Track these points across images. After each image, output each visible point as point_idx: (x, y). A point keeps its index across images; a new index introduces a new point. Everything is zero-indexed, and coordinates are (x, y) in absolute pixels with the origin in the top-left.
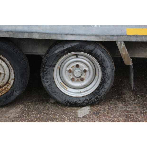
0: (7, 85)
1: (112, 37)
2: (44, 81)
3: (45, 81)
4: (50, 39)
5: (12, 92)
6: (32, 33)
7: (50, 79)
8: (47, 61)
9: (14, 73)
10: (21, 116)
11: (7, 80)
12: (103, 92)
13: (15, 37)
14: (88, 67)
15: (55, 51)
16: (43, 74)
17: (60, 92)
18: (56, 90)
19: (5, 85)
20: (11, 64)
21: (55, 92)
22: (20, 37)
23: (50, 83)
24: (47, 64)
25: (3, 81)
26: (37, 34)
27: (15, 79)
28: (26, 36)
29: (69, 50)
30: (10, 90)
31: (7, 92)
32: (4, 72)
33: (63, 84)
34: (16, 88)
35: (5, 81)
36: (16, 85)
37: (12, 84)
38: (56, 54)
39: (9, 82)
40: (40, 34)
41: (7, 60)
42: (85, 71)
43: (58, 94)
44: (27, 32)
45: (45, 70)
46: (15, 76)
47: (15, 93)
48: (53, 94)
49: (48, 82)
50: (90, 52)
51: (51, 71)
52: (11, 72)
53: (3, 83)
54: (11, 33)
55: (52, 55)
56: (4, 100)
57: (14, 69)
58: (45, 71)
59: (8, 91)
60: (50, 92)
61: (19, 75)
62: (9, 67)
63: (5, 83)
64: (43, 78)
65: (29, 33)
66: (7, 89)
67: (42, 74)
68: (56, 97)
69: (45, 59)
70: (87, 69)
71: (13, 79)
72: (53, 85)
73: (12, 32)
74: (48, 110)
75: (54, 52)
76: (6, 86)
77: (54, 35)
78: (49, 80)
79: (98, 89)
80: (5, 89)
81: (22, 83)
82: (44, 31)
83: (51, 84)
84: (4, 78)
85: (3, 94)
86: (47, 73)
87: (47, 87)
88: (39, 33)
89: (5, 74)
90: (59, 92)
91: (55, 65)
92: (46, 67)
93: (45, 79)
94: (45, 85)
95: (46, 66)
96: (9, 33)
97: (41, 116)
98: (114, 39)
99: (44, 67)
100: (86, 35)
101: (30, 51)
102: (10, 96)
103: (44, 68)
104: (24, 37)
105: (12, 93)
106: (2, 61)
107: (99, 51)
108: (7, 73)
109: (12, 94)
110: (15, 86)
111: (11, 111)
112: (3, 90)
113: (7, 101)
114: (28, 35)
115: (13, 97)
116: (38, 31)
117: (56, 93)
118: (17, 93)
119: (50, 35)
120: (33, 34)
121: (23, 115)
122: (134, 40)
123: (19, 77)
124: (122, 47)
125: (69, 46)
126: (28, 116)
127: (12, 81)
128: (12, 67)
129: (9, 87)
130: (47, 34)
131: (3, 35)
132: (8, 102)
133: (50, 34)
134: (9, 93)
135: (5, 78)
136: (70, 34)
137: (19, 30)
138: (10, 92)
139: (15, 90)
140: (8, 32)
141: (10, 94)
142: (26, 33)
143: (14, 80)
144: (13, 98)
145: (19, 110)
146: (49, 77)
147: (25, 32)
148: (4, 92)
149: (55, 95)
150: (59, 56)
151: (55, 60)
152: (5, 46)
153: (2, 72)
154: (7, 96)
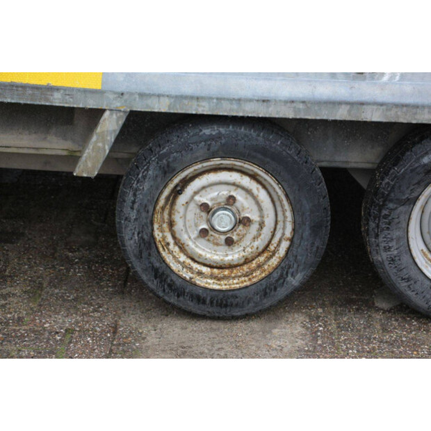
0: (265, 255)
2: (378, 245)
3: (383, 245)
4: (414, 122)
5: (281, 275)
6: (362, 104)
7: (398, 239)
8: (393, 187)
9: (294, 222)
10: (315, 348)
11: (266, 242)
13: (309, 117)
15: (422, 157)
16: (378, 226)
17: (423, 278)
18: (413, 273)
19: (260, 254)
20: (287, 196)
21: (408, 280)
22: (325, 118)
23: (396, 252)
24: (392, 195)
25: (256, 244)
26: (375, 107)
27: (295, 240)
28: (342, 114)
30: (276, 269)
31: (268, 277)
32: (262, 216)
33: (429, 256)
34: (295, 266)
35: (259, 243)
36: (296, 256)
37: (282, 252)
38: (425, 165)
39: (272, 248)
40: (384, 107)
41: (279, 183)
43: (417, 286)
44: (347, 103)
45: (385, 212)
46: (294, 230)
47: (289, 278)
48: (403, 286)
49: (390, 248)
51: (402, 218)
52: (280, 217)
53: (254, 249)
54: (301, 106)
55: (412, 171)
56: (257, 298)
57: (293, 211)
58: (386, 217)
59: (270, 274)
60: (393, 278)
61: (308, 228)
62: (278, 204)
63: (260, 249)
64: (377, 236)
65: (352, 104)
66: (266, 267)
67: (372, 225)
68: (409, 293)
69: (387, 180)
71: (288, 239)
72: (405, 259)
73: (303, 102)
75: (418, 160)
76: (262, 259)
77: (426, 110)
78: (393, 244)
80: (259, 266)
81: (315, 249)
82: (397, 100)
83: (399, 255)
84: (260, 235)
85: (254, 280)
86: (389, 224)
87: (386, 263)
88: (382, 104)
89: (262, 225)
90: (420, 278)
91: (417, 198)
92: (391, 205)
93: (381, 239)
94: (380, 257)
95: (391, 201)
96: (294, 105)
97: (374, 348)
99: (384, 205)
101: (328, 158)
102: (275, 289)
103: (381, 208)
104: (338, 118)
105: (282, 277)
106: (260, 187)
108: (269, 222)
109: (282, 281)
110: (291, 259)
112: (252, 271)
113: (265, 301)
114: (349, 111)
115: (283, 289)
116: (380, 100)
117: (412, 282)
118: (295, 281)
119: (415, 110)
120: (365, 107)
121: (320, 345)
123: (307, 233)
126: (337, 349)
127: (285, 245)
128: (290, 203)
129: (274, 261)
130: (405, 109)
131: (278, 112)
132: (267, 303)
133: (416, 107)
134: (273, 280)
135: (262, 236)
137: (325, 98)
138: (276, 275)
139: (291, 270)
140: (293, 102)
141: (277, 281)
142: (343, 106)
143: (292, 240)
144: (282, 292)
146: (396, 234)
147: (340, 103)
148: (258, 275)
149: (409, 286)
151: (418, 183)
152: (277, 143)
153: (254, 217)
154: (268, 287)
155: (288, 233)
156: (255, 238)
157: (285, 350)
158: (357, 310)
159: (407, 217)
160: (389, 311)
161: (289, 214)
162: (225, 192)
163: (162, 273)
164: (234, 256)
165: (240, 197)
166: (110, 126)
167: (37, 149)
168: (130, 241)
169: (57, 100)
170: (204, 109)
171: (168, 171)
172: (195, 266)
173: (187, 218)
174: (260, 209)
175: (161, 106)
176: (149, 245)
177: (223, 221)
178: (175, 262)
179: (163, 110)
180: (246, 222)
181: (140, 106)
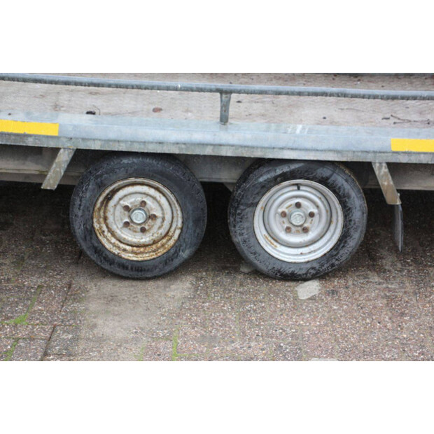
0: (167, 238)
1: (365, 154)
2: (235, 232)
3: (238, 232)
4: (252, 156)
5: (176, 251)
6: (220, 145)
7: (248, 228)
8: (243, 196)
9: (183, 218)
10: (195, 296)
11: (166, 231)
12: (345, 254)
13: (189, 153)
14: (318, 207)
15: (259, 177)
16: (235, 220)
17: (264, 252)
18: (258, 249)
19: (163, 238)
20: (177, 201)
21: (255, 253)
22: (198, 153)
23: (246, 236)
24: (243, 201)
25: (160, 231)
26: (228, 147)
27: (184, 229)
28: (208, 151)
29: (285, 177)
30: (172, 247)
31: (168, 252)
32: (163, 214)
33: (270, 238)
34: (184, 245)
35: (163, 231)
36: (184, 239)
37: (176, 236)
38: (261, 183)
39: (170, 234)
40: (234, 148)
41: (172, 193)
42: (312, 215)
43: (261, 258)
44: (211, 145)
45: (238, 211)
46: (183, 222)
47: (181, 253)
48: (252, 257)
49: (243, 234)
50: (324, 181)
51: (249, 215)
52: (175, 215)
53: (159, 235)
54: (183, 146)
55: (253, 186)
56: (161, 266)
57: (182, 210)
58: (239, 214)
59: (169, 250)
60: (246, 252)
61: (191, 222)
62: (173, 206)
63: (163, 235)
64: (235, 226)
65: (214, 145)
66: (166, 246)
67: (232, 219)
68: (256, 262)
69: (239, 191)
70: (315, 211)
71: (179, 228)
72: (252, 240)
73: (185, 144)
74: (241, 285)
75: (256, 180)
76: (164, 241)
77: (259, 150)
78: (244, 231)
79: (336, 247)
80: (163, 245)
81: (196, 234)
82: (241, 143)
83: (248, 238)
84: (162, 225)
85: (159, 254)
86: (242, 218)
87: (241, 243)
88: (232, 146)
89: (163, 219)
90: (262, 252)
91: (257, 203)
92: (242, 207)
93: (237, 228)
94: (237, 239)
95: (242, 204)
96: (178, 145)
97: (231, 296)
98: (368, 158)
99: (238, 207)
100: (317, 150)
101: (207, 176)
102: (172, 260)
103: (236, 208)
104: (206, 153)
105: (176, 253)
106: (161, 195)
107: (340, 179)
108: (168, 217)
109: (176, 255)
110: (182, 240)
111: (173, 287)
112: (159, 248)
113: (166, 268)
114: (213, 150)
115: (177, 260)
116: (231, 142)
117: (257, 255)
118: (185, 254)
119: (252, 150)
120: (222, 147)
121: (198, 295)
122: (404, 160)
123: (191, 224)
124: (382, 173)
125: (286, 169)
126: (208, 296)
127: (178, 232)
128: (180, 206)
129: (171, 242)
130: (246, 149)
131: (169, 150)
132: (168, 269)
133: (253, 147)
134: (170, 254)
135: (164, 226)
136: (289, 149)
137: (198, 141)
138: (172, 251)
139: (182, 248)
140: (177, 143)
141: (173, 254)
142: (209, 147)
143: (182, 229)
144: (177, 262)
145: (188, 285)
146: (246, 225)
147: (207, 145)
148: (162, 251)
149: (255, 258)
150: (265, 187)
151: (258, 194)
152: (170, 168)
153: (158, 214)
154: (168, 258)
155: (180, 225)
156: (160, 228)
157: (176, 298)
158: (228, 273)
159: (252, 214)
160: (248, 274)
161: (179, 213)
162: (139, 198)
163: (100, 250)
164: (146, 239)
165: (149, 202)
166: (64, 158)
167: (19, 170)
168: (79, 229)
169: (30, 142)
170: (123, 148)
171: (101, 186)
172: (122, 246)
173: (115, 215)
174: (162, 209)
175: (96, 146)
176: (91, 232)
177: (139, 217)
178: (108, 243)
179: (97, 148)
180: (153, 217)
181: (83, 146)
